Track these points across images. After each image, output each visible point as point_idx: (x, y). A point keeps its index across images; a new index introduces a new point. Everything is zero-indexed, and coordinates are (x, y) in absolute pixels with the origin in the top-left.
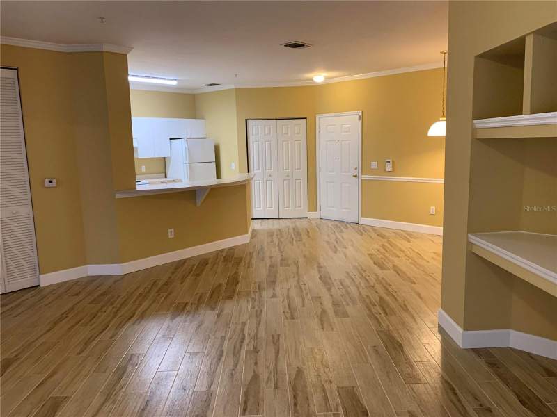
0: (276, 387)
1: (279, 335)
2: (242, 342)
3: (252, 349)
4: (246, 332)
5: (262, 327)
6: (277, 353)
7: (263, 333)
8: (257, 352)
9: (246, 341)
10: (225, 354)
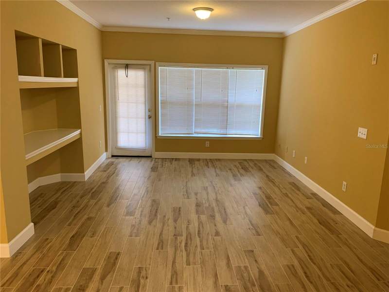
0: (165, 216)
1: (158, 249)
2: (186, 244)
3: (178, 237)
4: (184, 254)
5: (171, 259)
6: (161, 234)
7: (170, 250)
8: (175, 235)
9: (183, 244)
10: (197, 235)
